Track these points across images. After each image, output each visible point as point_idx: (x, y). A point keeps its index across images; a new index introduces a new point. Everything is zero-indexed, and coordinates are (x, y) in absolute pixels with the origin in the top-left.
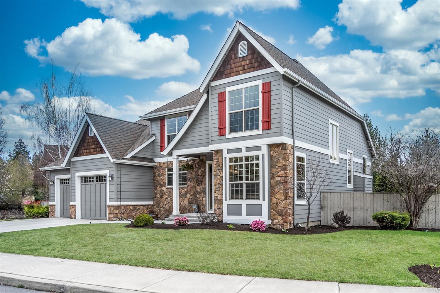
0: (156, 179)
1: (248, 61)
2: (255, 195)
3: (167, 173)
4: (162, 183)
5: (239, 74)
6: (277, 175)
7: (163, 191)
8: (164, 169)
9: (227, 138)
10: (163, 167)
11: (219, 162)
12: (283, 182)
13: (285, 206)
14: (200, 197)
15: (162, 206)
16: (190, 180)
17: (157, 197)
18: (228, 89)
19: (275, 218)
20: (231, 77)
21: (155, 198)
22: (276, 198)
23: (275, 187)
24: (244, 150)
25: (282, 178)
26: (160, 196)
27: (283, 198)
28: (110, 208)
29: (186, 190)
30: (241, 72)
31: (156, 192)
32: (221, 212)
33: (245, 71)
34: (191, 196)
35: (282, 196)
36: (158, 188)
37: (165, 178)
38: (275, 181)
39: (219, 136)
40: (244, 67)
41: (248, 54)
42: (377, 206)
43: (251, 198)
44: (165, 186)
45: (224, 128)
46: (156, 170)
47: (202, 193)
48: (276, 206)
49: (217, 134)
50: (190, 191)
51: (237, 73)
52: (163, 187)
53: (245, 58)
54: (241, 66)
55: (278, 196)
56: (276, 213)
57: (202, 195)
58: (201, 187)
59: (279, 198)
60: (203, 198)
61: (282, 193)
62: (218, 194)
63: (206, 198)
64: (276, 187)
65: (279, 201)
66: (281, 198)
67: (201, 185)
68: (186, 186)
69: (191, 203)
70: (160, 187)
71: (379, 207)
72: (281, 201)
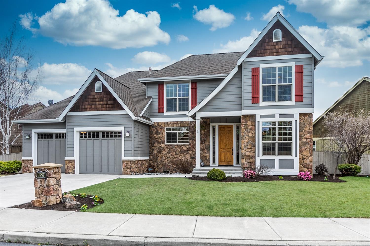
0: (153, 137)
1: (282, 46)
2: (287, 152)
3: (166, 132)
4: (160, 141)
5: (273, 55)
6: (304, 137)
7: (162, 147)
8: (163, 128)
9: (260, 105)
10: (161, 126)
11: (247, 125)
12: (310, 142)
13: (311, 161)
14: (203, 153)
15: (159, 161)
16: (193, 138)
17: (154, 152)
18: (262, 66)
19: (301, 170)
20: (265, 56)
21: (152, 153)
22: (303, 154)
23: (301, 146)
24: (277, 116)
25: (309, 139)
26: (157, 152)
27: (309, 155)
28: (125, 163)
29: (188, 147)
30: (275, 54)
31: (152, 148)
32: (249, 166)
33: (278, 54)
34: (193, 152)
35: (308, 154)
36: (156, 144)
37: (163, 136)
38: (302, 142)
39: (252, 103)
40: (278, 50)
41: (282, 40)
42: (327, 160)
43: (283, 155)
44: (163, 142)
45: (258, 97)
46: (153, 129)
47: (205, 150)
48: (303, 161)
49: (251, 101)
50: (192, 148)
51: (271, 54)
52: (161, 144)
53: (279, 43)
54: (275, 49)
55: (304, 153)
56: (303, 166)
57: (206, 151)
58: (204, 144)
59: (305, 154)
60: (206, 154)
61: (308, 151)
62: (246, 151)
63: (210, 154)
64: (303, 146)
65: (306, 157)
66: (307, 155)
67: (204, 143)
68: (188, 144)
69: (193, 158)
70: (158, 144)
71: (328, 161)
72: (307, 157)
